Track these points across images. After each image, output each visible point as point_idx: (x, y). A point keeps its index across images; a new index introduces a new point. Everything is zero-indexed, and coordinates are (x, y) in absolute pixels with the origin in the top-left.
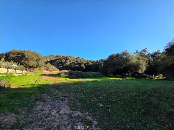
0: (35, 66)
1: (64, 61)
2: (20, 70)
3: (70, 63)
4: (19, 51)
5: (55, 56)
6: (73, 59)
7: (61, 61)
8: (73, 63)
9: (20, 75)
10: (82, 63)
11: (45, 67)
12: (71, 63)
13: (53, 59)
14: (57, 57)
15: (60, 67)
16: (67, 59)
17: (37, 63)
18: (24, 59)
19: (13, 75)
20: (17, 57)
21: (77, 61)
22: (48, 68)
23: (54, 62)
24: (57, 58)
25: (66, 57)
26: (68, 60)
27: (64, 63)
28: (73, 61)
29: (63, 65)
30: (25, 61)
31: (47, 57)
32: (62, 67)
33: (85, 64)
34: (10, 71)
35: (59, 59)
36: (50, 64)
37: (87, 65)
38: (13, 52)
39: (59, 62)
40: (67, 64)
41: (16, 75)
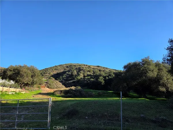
0: (30, 83)
1: (75, 73)
2: (15, 88)
3: (84, 76)
4: (15, 68)
5: (64, 66)
6: (89, 70)
7: (72, 73)
8: (88, 75)
9: (14, 93)
10: (100, 75)
11: (47, 83)
12: (86, 75)
13: (62, 71)
14: (67, 67)
15: (70, 82)
16: (79, 70)
17: (32, 80)
18: (19, 76)
19: (7, 93)
20: (13, 73)
21: (94, 73)
22: (50, 85)
23: (62, 76)
24: (68, 69)
25: (79, 67)
26: (82, 72)
27: (76, 75)
28: (89, 73)
29: (74, 79)
30: (20, 78)
31: (54, 68)
32: (73, 82)
33: (105, 77)
34: (5, 89)
35: (69, 71)
36: (54, 79)
37: (107, 78)
38: (10, 68)
39: (69, 75)
40: (79, 78)
41: (10, 93)
